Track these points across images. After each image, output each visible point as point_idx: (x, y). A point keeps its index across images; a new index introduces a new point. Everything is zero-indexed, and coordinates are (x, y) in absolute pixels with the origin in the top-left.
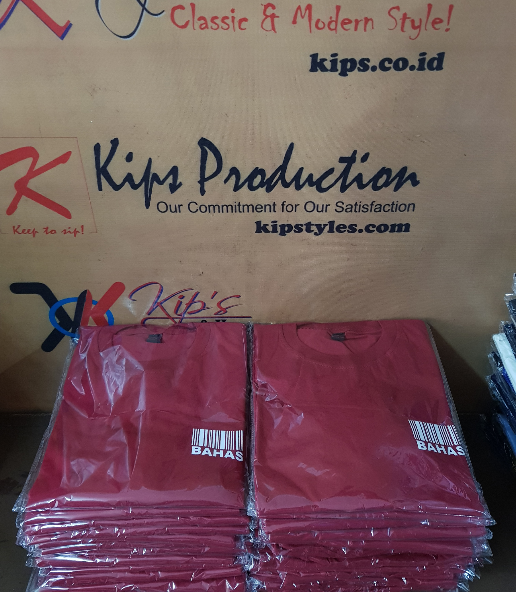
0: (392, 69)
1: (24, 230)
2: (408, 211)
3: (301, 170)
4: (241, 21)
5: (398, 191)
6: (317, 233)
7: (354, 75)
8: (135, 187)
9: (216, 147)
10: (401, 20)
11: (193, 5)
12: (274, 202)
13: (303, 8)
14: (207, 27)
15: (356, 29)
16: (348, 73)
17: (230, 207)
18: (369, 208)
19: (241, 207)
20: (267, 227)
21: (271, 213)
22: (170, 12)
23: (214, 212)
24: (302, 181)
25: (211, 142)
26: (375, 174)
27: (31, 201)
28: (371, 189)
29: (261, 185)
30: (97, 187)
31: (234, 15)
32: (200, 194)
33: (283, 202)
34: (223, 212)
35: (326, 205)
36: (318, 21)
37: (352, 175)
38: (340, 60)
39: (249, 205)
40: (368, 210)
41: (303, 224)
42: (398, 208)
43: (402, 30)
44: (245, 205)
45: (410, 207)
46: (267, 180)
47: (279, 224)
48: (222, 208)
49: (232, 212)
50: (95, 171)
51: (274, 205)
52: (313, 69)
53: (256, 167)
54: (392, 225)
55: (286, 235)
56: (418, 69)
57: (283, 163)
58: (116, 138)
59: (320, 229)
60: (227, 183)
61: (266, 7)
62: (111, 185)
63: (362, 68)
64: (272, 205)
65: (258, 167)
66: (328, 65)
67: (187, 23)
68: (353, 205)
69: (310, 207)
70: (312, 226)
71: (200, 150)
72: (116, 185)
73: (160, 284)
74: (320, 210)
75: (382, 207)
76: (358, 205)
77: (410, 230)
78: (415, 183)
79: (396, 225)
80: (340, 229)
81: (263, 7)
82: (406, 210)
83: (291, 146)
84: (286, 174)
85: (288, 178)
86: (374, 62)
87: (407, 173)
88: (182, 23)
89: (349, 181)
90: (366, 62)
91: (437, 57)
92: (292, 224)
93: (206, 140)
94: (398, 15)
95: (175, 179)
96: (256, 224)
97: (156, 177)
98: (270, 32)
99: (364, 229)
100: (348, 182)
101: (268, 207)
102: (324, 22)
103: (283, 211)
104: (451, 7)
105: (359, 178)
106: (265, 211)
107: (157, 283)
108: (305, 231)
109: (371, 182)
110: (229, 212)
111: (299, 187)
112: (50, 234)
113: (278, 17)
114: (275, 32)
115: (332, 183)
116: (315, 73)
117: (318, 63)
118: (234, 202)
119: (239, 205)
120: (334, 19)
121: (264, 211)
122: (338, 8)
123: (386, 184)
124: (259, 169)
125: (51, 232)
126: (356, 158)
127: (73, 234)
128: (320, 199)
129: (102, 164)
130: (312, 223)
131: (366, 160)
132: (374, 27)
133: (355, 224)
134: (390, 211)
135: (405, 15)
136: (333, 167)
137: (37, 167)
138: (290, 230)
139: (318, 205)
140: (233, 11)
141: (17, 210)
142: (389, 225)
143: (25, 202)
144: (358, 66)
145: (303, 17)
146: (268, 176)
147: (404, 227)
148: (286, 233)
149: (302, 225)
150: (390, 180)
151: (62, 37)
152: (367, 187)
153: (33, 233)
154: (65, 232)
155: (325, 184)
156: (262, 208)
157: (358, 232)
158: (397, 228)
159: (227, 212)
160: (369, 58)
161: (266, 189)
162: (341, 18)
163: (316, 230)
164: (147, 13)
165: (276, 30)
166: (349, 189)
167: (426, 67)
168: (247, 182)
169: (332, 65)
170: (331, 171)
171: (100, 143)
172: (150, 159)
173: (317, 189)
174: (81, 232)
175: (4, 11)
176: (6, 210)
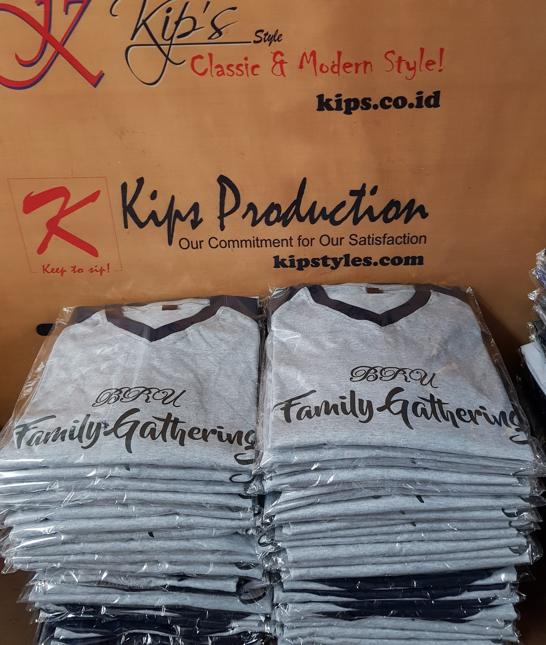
0: (392, 107)
1: (53, 269)
2: (420, 243)
3: (315, 203)
4: (253, 68)
5: (408, 223)
6: (333, 267)
7: (358, 113)
8: (158, 224)
9: (233, 184)
10: (397, 63)
11: (210, 55)
12: (290, 236)
13: (308, 54)
14: (223, 74)
15: (356, 72)
16: (352, 111)
17: (248, 242)
18: (382, 240)
19: (259, 242)
20: (285, 262)
21: (288, 247)
22: (191, 61)
23: (234, 247)
24: (316, 215)
25: (229, 179)
26: (385, 206)
27: (61, 240)
28: (382, 221)
29: (277, 220)
30: (123, 225)
31: (247, 62)
32: (220, 229)
33: (299, 237)
34: (242, 247)
35: (341, 238)
36: (322, 65)
37: (363, 208)
38: (344, 99)
39: (267, 240)
40: (381, 242)
41: (320, 258)
42: (410, 240)
43: (399, 72)
44: (263, 240)
45: (421, 239)
46: (283, 214)
47: (296, 258)
48: (240, 243)
49: (251, 247)
50: (121, 209)
51: (291, 239)
52: (320, 109)
53: (272, 202)
54: (406, 257)
55: (303, 270)
56: (416, 107)
57: (297, 197)
58: (142, 177)
59: (337, 262)
60: (245, 218)
61: (276, 54)
62: (136, 223)
63: (364, 107)
64: (288, 239)
65: (274, 202)
66: (333, 104)
67: (206, 70)
68: (366, 237)
69: (325, 240)
70: (328, 260)
71: (219, 187)
72: (141, 222)
74: (335, 243)
75: (395, 239)
76: (371, 238)
77: (424, 262)
78: (424, 215)
79: (410, 257)
80: (356, 262)
81: (273, 55)
82: (418, 242)
83: (304, 181)
84: (300, 208)
85: (303, 212)
86: (376, 100)
87: (415, 205)
88: (200, 72)
89: (360, 214)
90: (367, 101)
91: (433, 95)
92: (308, 259)
93: (225, 177)
94: (394, 58)
95: (196, 215)
96: (274, 259)
97: (178, 214)
98: (281, 76)
99: (378, 262)
100: (359, 215)
101: (285, 242)
102: (327, 66)
103: (299, 246)
104: (442, 50)
105: (370, 210)
106: (282, 246)
108: (322, 266)
109: (382, 215)
110: (248, 247)
111: (313, 221)
112: (77, 273)
113: (286, 63)
114: (285, 76)
115: (345, 216)
116: (322, 112)
117: (325, 102)
118: (253, 237)
119: (257, 240)
120: (336, 63)
123: (397, 216)
124: (274, 204)
125: (78, 271)
126: (365, 191)
127: (99, 273)
128: (335, 232)
129: (128, 203)
130: (328, 257)
131: (375, 193)
132: (373, 69)
133: (370, 257)
134: (403, 243)
135: (400, 58)
136: (345, 200)
137: (68, 206)
138: (306, 265)
139: (332, 238)
140: (246, 59)
141: (47, 249)
142: (403, 258)
143: (55, 241)
144: (361, 105)
145: (308, 62)
146: (283, 211)
147: (417, 260)
148: (304, 268)
149: (318, 259)
150: (399, 212)
151: (95, 86)
152: (379, 219)
153: (62, 273)
154: (92, 270)
155: (338, 218)
156: (279, 243)
157: (373, 265)
158: (410, 260)
159: (246, 247)
160: (370, 97)
161: (282, 223)
162: (342, 62)
163: (332, 264)
164: (170, 63)
165: (285, 74)
166: (361, 221)
167: (424, 104)
168: (265, 217)
169: (337, 104)
170: (343, 204)
171: (126, 182)
172: (173, 196)
173: (331, 222)
174: (107, 270)
175: (45, 64)
176: (37, 248)
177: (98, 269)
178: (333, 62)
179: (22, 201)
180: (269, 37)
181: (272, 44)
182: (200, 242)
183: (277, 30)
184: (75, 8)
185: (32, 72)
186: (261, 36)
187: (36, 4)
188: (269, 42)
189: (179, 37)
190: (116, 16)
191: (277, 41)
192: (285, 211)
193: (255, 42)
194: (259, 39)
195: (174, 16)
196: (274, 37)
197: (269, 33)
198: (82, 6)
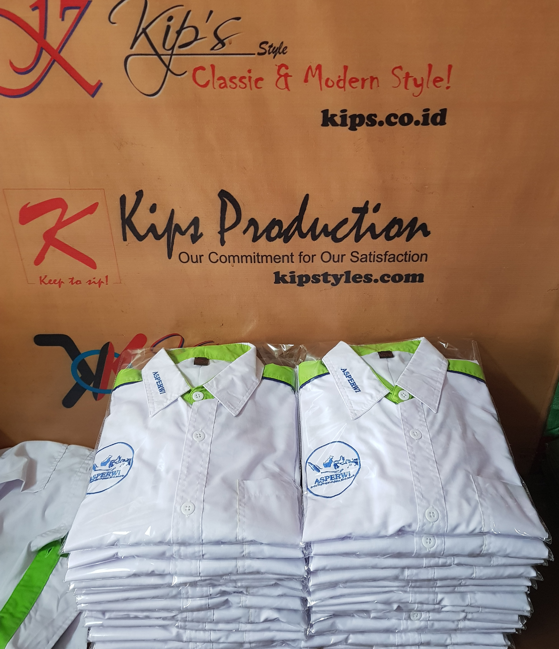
0: (398, 124)
1: (51, 280)
2: (421, 261)
3: (317, 220)
4: (257, 80)
5: (410, 241)
6: (334, 283)
7: (363, 130)
8: (158, 237)
9: (235, 199)
10: (404, 79)
11: (213, 67)
12: (291, 252)
13: (314, 68)
14: (226, 86)
15: (363, 87)
16: (357, 127)
17: (249, 258)
18: (383, 257)
19: (260, 258)
20: (286, 278)
21: (288, 263)
22: (192, 72)
23: (234, 262)
24: (318, 232)
25: (230, 194)
26: (387, 224)
27: (58, 251)
28: (384, 239)
29: (279, 236)
30: (122, 238)
31: (251, 75)
32: (220, 244)
33: (301, 253)
34: (242, 262)
35: (342, 255)
36: (328, 80)
37: (365, 225)
38: (349, 115)
39: (267, 255)
40: (382, 259)
41: (320, 275)
42: (411, 258)
43: (406, 88)
44: (264, 256)
45: (422, 257)
46: (284, 230)
47: (297, 274)
48: (241, 259)
49: (251, 262)
50: (120, 221)
51: (292, 255)
52: (325, 124)
53: (274, 218)
54: (406, 275)
56: (422, 124)
57: (299, 214)
58: (141, 189)
59: (337, 279)
60: (246, 234)
61: (280, 67)
62: (135, 235)
63: (370, 123)
64: (289, 256)
65: (276, 218)
66: (338, 120)
67: (208, 83)
68: (368, 254)
69: (326, 257)
70: (329, 277)
71: (220, 202)
72: (140, 235)
73: (181, 336)
74: (336, 260)
75: (395, 257)
76: (372, 255)
77: (424, 280)
78: (426, 233)
79: (410, 275)
80: (356, 279)
81: (277, 68)
82: (419, 260)
83: (306, 197)
84: (302, 225)
85: (305, 229)
86: (381, 117)
87: (418, 223)
88: (202, 83)
89: (362, 232)
90: (373, 117)
91: (440, 112)
92: (309, 275)
93: (226, 192)
94: (401, 74)
95: (196, 229)
96: (274, 275)
97: (178, 227)
98: (285, 90)
99: (379, 279)
101: (286, 258)
102: (333, 80)
103: (300, 262)
104: (450, 67)
105: (372, 228)
106: (283, 262)
107: (179, 335)
108: (322, 282)
109: (383, 232)
110: (248, 262)
111: (315, 238)
112: (75, 284)
113: (291, 76)
114: (289, 90)
115: (347, 233)
116: (326, 127)
117: (329, 118)
118: (253, 253)
119: (258, 255)
120: (342, 78)
122: (346, 68)
123: (399, 234)
124: (276, 220)
125: (76, 282)
126: (368, 208)
127: (98, 284)
128: (335, 249)
129: (127, 215)
130: (329, 273)
131: (378, 211)
132: (380, 85)
133: (370, 274)
134: (404, 260)
135: (407, 74)
136: (347, 217)
137: (66, 218)
138: (307, 281)
139: (334, 255)
140: (249, 71)
141: (44, 260)
142: (403, 275)
143: (53, 253)
144: (366, 121)
145: (314, 76)
146: (285, 227)
147: (418, 277)
148: (304, 284)
149: (319, 276)
150: (401, 231)
151: (93, 95)
152: (381, 237)
153: (59, 284)
154: (90, 282)
155: (339, 235)
156: (280, 258)
157: (373, 282)
158: (411, 278)
159: (247, 262)
160: (376, 113)
161: (284, 239)
162: (348, 77)
163: (333, 281)
164: (171, 74)
165: (290, 88)
166: (363, 238)
167: (429, 122)
168: (266, 233)
169: (342, 120)
170: (345, 221)
171: (125, 194)
172: (173, 210)
173: (332, 239)
174: (105, 283)
175: (41, 72)
176: (34, 260)
177: (97, 281)
179: (18, 213)
180: (273, 49)
181: (276, 57)
183: (282, 43)
184: (71, 14)
185: (27, 80)
186: (265, 48)
187: (30, 9)
188: (274, 54)
189: (180, 47)
190: (115, 23)
191: (282, 54)
192: (286, 227)
193: (259, 54)
194: (263, 51)
195: (175, 25)
196: (278, 49)
197: (273, 45)
198: (79, 12)
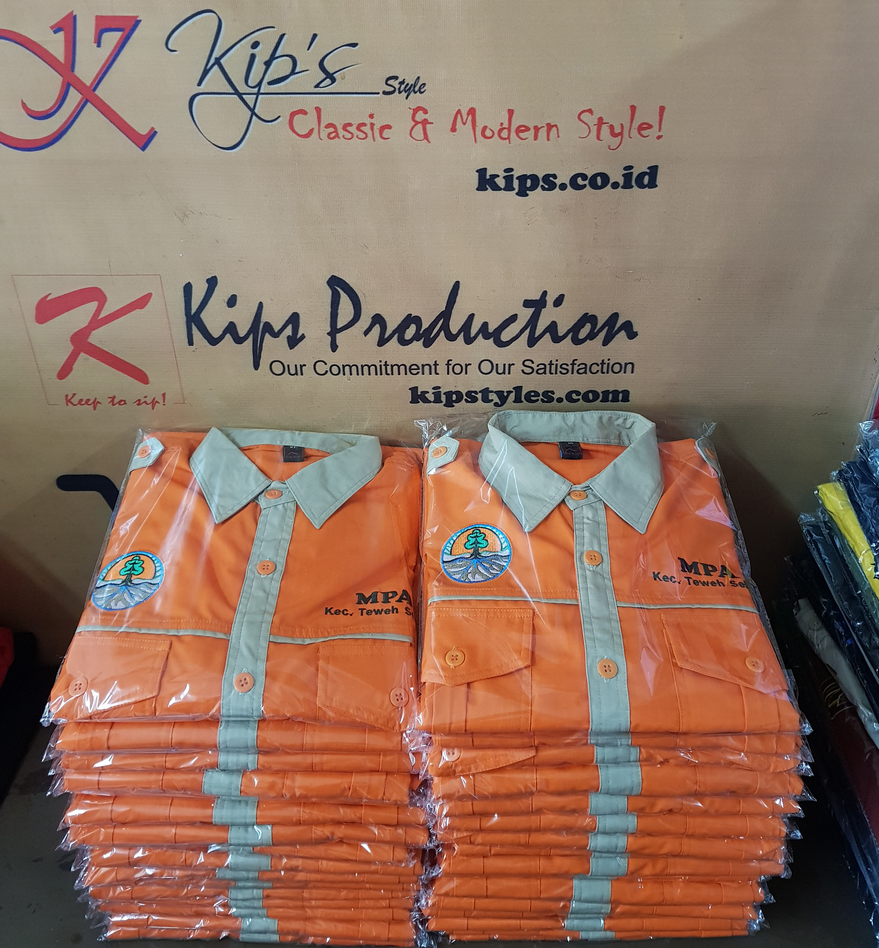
0: (588, 187)
1: (81, 400)
2: (625, 372)
3: (472, 316)
4: (383, 129)
5: (608, 345)
6: (497, 403)
7: (537, 195)
8: (239, 340)
9: (351, 288)
10: (596, 126)
11: (318, 110)
12: (435, 360)
13: (464, 113)
14: (337, 136)
15: (536, 138)
16: (528, 192)
17: (373, 368)
18: (570, 368)
19: (389, 368)
20: (427, 395)
21: (431, 375)
22: (288, 118)
23: (351, 374)
24: (473, 332)
25: (345, 282)
26: (575, 322)
27: (93, 360)
28: (571, 342)
29: (416, 337)
30: (187, 341)
31: (373, 121)
32: (330, 350)
33: (449, 361)
34: (363, 374)
35: (509, 364)
36: (485, 128)
37: (543, 324)
38: (517, 176)
39: (400, 364)
40: (568, 370)
41: (478, 391)
42: (611, 369)
43: (598, 138)
44: (395, 365)
45: (626, 367)
46: (424, 330)
47: (443, 390)
48: (360, 370)
49: (376, 374)
50: (183, 319)
52: (481, 187)
53: (409, 313)
54: (604, 391)
55: (454, 406)
56: (623, 187)
57: (446, 307)
58: (214, 275)
59: (503, 397)
60: (368, 336)
61: (416, 111)
62: (206, 338)
63: (547, 187)
64: (432, 365)
65: (412, 313)
66: (500, 182)
67: (311, 131)
68: (547, 364)
69: (486, 367)
70: (490, 394)
71: (330, 292)
72: (213, 338)
74: (500, 371)
75: (588, 367)
76: (553, 364)
77: (630, 398)
78: (632, 335)
79: (610, 391)
80: (531, 397)
81: (412, 111)
82: (623, 371)
83: (456, 286)
84: (450, 323)
85: (454, 328)
86: (563, 178)
87: (619, 321)
88: (303, 132)
89: (539, 331)
90: (551, 179)
91: (648, 171)
92: (462, 391)
93: (338, 278)
94: (591, 120)
95: (295, 329)
96: (410, 391)
97: (268, 328)
98: (423, 141)
99: (564, 397)
100: (537, 333)
101: (427, 368)
102: (493, 130)
103: (448, 374)
104: (662, 109)
105: (552, 328)
108: (481, 401)
109: (569, 334)
111: (469, 340)
112: (117, 405)
113: (431, 123)
114: (429, 142)
115: (516, 334)
116: (484, 192)
117: (488, 179)
118: (379, 361)
119: (386, 365)
120: (506, 125)
121: (421, 373)
122: (511, 112)
123: (591, 336)
124: (412, 316)
125: (119, 403)
126: (546, 301)
127: (150, 405)
128: (500, 356)
129: (194, 310)
130: (490, 389)
131: (561, 304)
132: (560, 135)
133: (551, 390)
134: (600, 372)
135: (600, 119)
136: (516, 313)
137: (103, 314)
138: (458, 400)
139: (497, 365)
140: (371, 116)
141: (72, 372)
142: (600, 392)
143: (85, 362)
144: (541, 183)
145: (464, 124)
146: (425, 325)
147: (621, 395)
148: (454, 404)
149: (476, 392)
150: (596, 331)
151: (143, 148)
152: (565, 340)
153: (94, 405)
155: (505, 336)
156: (418, 369)
157: (556, 402)
158: (611, 395)
159: (370, 374)
160: (556, 173)
161: (424, 342)
162: (515, 124)
163: (496, 400)
164: (258, 119)
165: (430, 139)
166: (540, 342)
167: (633, 183)
168: (397, 335)
169: (506, 183)
170: (513, 318)
171: (191, 282)
172: (261, 303)
173: (495, 342)
174: (162, 403)
175: (67, 116)
176: (57, 372)
177: (149, 400)
178: (502, 124)
179: (34, 308)
180: (405, 87)
181: (409, 97)
182: (301, 366)
183: (418, 78)
184: (111, 39)
185: (47, 127)
186: (394, 85)
187: (51, 31)
188: (406, 94)
189: (270, 83)
190: (175, 51)
191: (418, 93)
192: (427, 326)
193: (385, 93)
194: (392, 89)
195: (262, 54)
196: (413, 87)
197: (405, 81)
198: (122, 35)
